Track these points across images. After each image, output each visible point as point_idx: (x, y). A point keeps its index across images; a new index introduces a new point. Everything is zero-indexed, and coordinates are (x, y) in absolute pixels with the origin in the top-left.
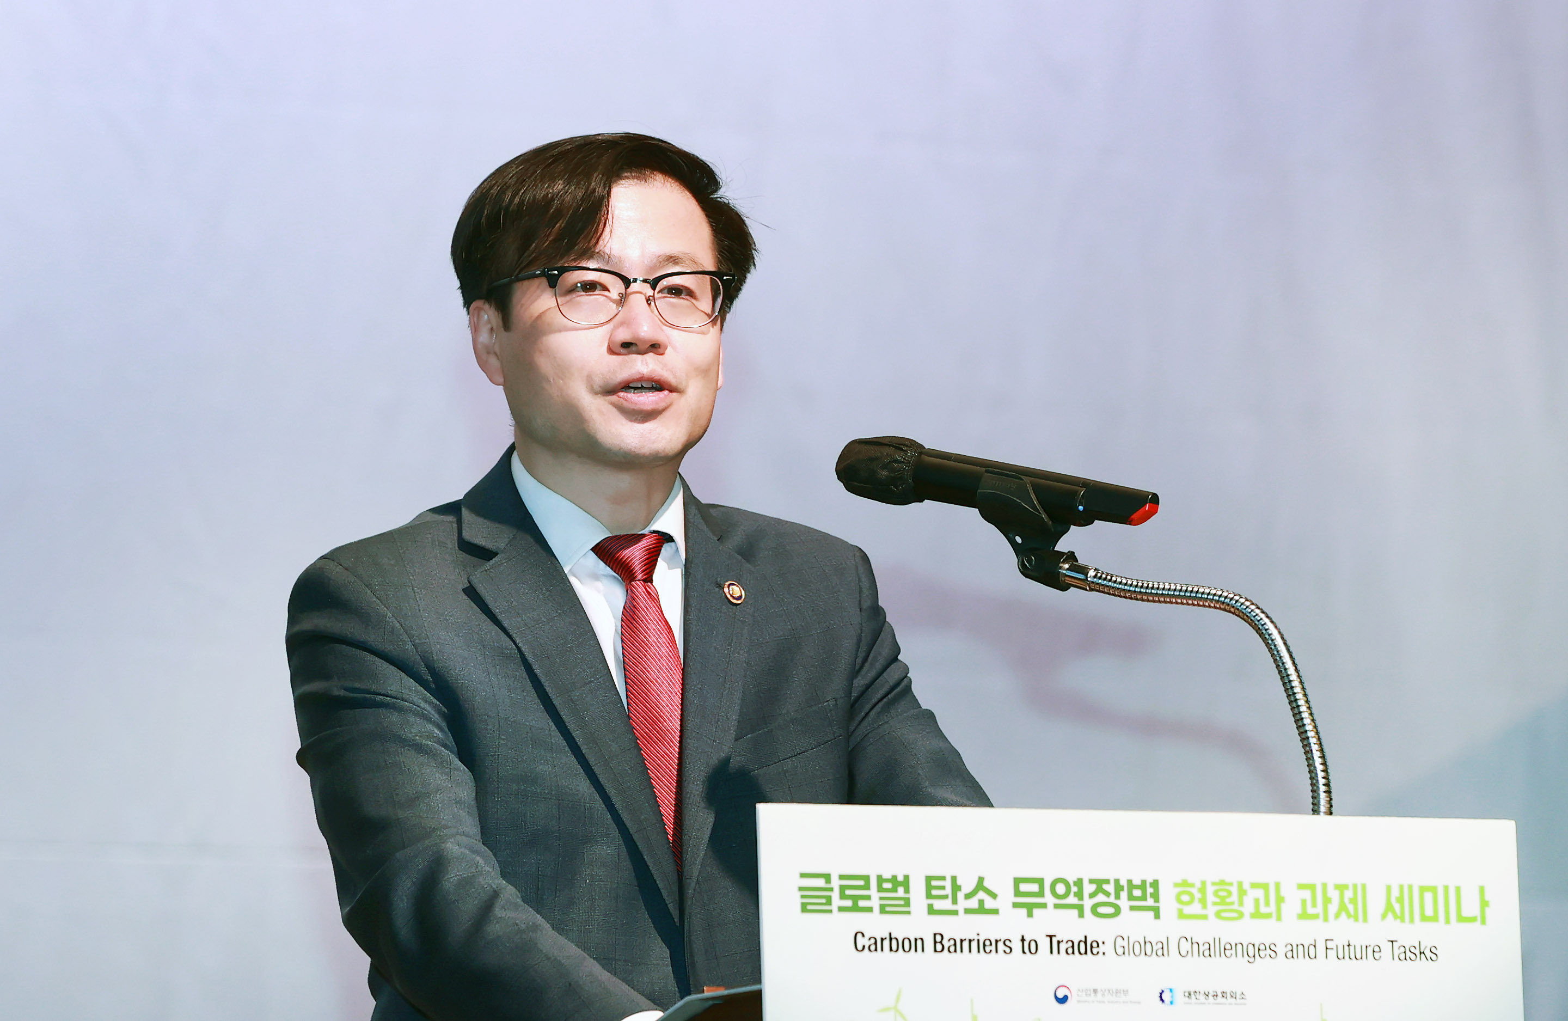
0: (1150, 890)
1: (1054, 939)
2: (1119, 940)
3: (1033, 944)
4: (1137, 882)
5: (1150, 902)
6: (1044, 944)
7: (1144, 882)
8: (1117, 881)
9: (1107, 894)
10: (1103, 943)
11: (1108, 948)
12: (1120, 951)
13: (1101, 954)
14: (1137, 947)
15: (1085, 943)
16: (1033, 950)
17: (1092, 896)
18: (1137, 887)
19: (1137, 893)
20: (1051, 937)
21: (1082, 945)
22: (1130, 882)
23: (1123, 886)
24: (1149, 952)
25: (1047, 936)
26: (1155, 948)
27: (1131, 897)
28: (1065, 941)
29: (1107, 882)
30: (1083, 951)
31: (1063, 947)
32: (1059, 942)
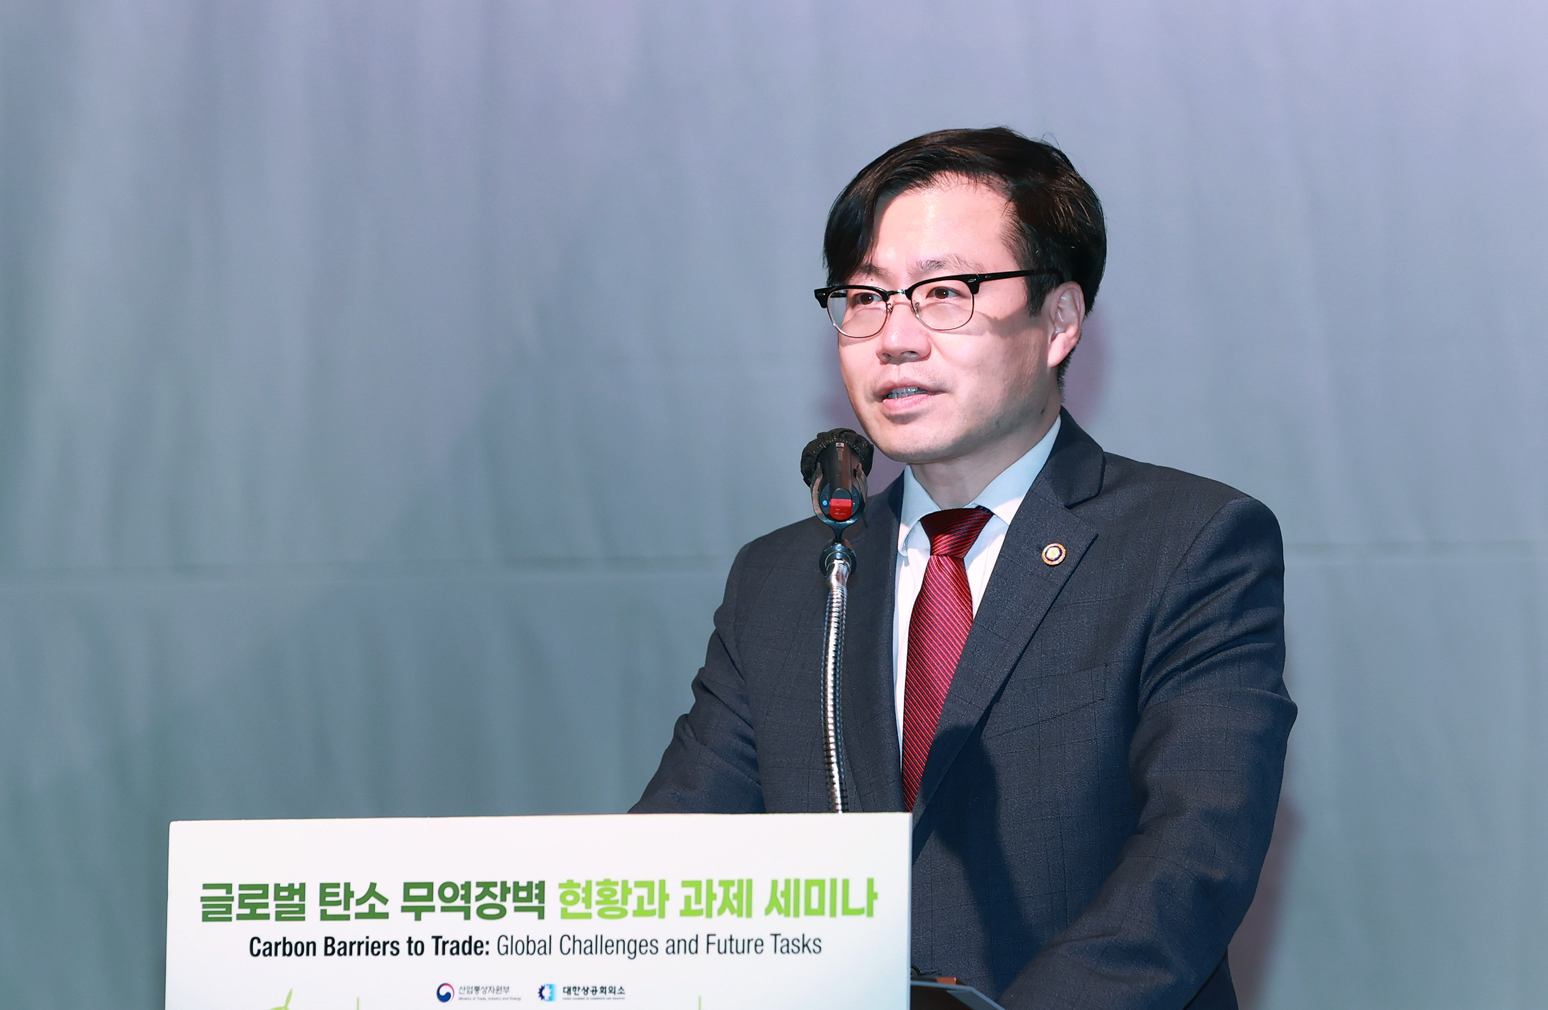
0: (535, 891)
1: (440, 941)
2: (503, 939)
3: (419, 945)
4: (523, 883)
5: (535, 903)
6: (430, 945)
7: (530, 884)
8: (504, 884)
9: (494, 896)
10: (487, 943)
11: (492, 948)
12: (503, 950)
13: (484, 953)
14: (520, 945)
15: (470, 942)
16: (419, 951)
17: (478, 898)
18: (523, 889)
19: (523, 894)
20: (437, 938)
21: (467, 945)
22: (516, 884)
23: (510, 888)
24: (531, 951)
25: (433, 937)
26: (537, 947)
27: (516, 899)
28: (450, 942)
29: (494, 884)
30: (467, 950)
31: (448, 947)
32: (444, 943)
